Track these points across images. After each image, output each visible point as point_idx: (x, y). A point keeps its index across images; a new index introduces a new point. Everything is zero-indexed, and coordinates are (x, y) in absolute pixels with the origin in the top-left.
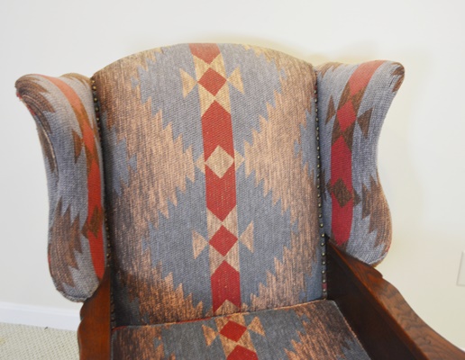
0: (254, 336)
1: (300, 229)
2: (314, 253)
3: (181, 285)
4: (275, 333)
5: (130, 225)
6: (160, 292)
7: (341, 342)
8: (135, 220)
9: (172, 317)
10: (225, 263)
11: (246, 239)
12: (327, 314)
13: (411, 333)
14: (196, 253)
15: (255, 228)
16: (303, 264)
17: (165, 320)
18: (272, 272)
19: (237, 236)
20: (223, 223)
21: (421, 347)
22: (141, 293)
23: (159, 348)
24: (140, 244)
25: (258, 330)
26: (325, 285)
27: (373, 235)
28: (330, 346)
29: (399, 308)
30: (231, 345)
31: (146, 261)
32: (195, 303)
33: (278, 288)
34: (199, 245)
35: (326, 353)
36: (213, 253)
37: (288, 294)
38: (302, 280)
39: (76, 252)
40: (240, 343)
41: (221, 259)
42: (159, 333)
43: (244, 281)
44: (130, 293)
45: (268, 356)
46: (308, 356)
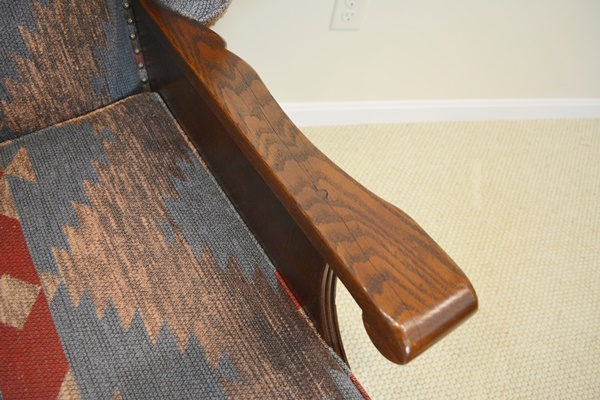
7: (170, 168)
13: (287, 177)
16: (84, 29)
18: (23, 54)
26: (140, 57)
38: (90, 58)
45: (41, 222)
46: (114, 208)
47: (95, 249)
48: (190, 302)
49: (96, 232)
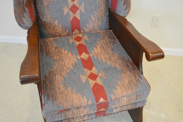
0: (85, 40)
1: (100, 5)
2: (105, 14)
3: (60, 24)
4: (92, 39)
5: (42, 4)
6: (54, 27)
7: (113, 42)
8: (44, 2)
9: (58, 35)
10: (75, 17)
11: (82, 8)
12: (109, 34)
13: (136, 37)
14: (65, 13)
15: (85, 5)
16: (101, 17)
17: (56, 36)
18: (91, 20)
19: (79, 7)
20: (74, 3)
21: (139, 41)
22: (48, 27)
23: (55, 44)
24: (46, 11)
25: (86, 39)
26: (108, 25)
27: (125, 7)
28: (110, 43)
29: (132, 29)
30: (78, 43)
31: (48, 16)
32: (66, 30)
33: (93, 25)
34: (66, 10)
35: (108, 45)
36: (71, 13)
37: (96, 28)
38: (101, 23)
39: (24, 13)
40: (81, 42)
41: (74, 15)
42: (54, 40)
43: (81, 23)
44: (44, 27)
45: (90, 46)
46: (103, 46)
47: (99, 51)
48: (115, 61)
49: (99, 49)
